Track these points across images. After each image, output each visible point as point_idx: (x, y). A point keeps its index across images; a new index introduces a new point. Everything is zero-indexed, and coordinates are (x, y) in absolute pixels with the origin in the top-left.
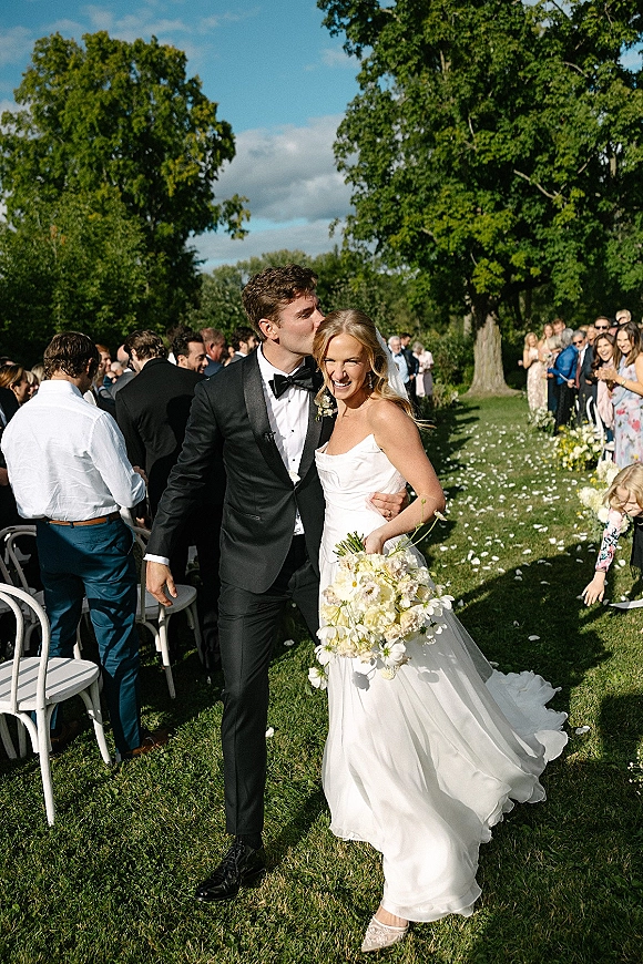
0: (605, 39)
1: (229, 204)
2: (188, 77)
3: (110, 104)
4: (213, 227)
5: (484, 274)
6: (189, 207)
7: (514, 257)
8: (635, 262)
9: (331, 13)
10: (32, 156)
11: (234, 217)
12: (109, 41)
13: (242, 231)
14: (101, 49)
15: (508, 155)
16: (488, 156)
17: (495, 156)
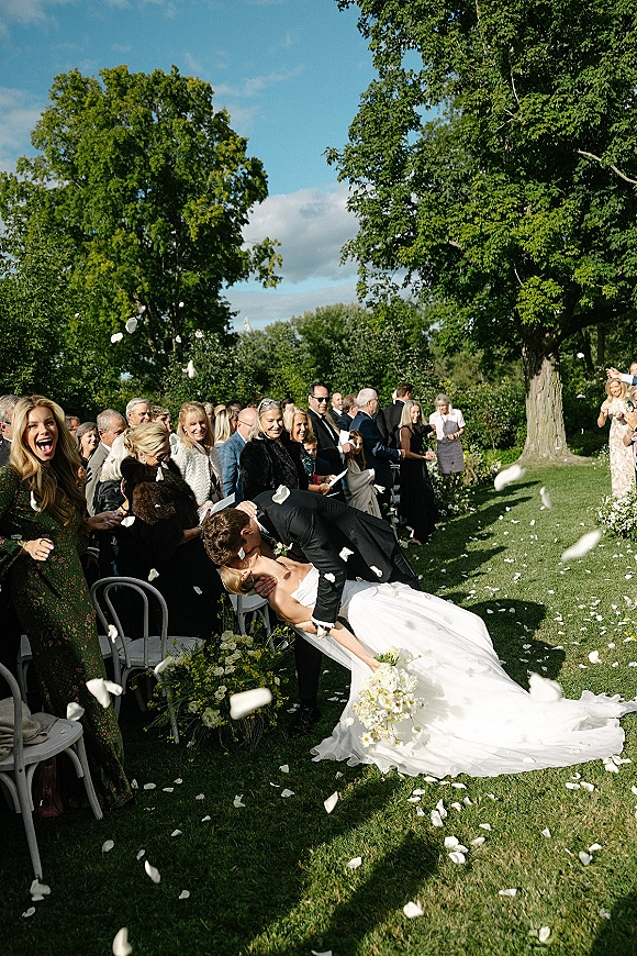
1: (260, 248)
2: (215, 111)
3: (125, 141)
4: (244, 275)
5: (534, 297)
6: (216, 253)
7: (577, 271)
10: (47, 205)
11: (266, 263)
12: (128, 75)
13: (275, 278)
14: (119, 85)
15: (568, 125)
16: (540, 129)
17: (549, 129)
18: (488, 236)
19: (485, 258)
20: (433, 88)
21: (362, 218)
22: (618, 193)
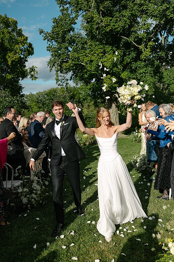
1: (31, 68)
2: (18, 28)
4: (26, 77)
5: (108, 81)
6: (17, 69)
7: (122, 74)
11: (32, 73)
13: (35, 78)
15: (118, 28)
16: (109, 28)
17: (112, 28)
20: (76, 15)
21: (51, 53)
22: (134, 51)
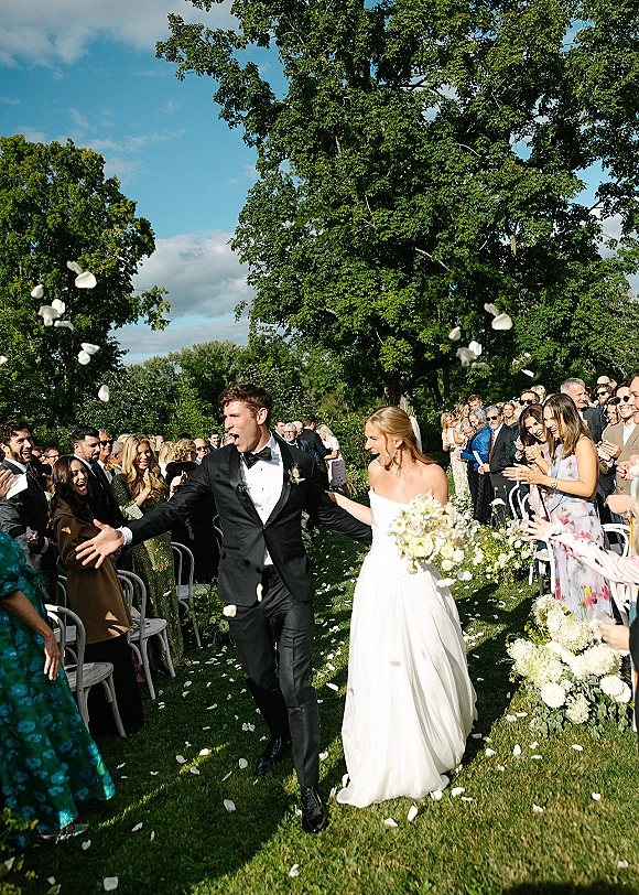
0: (495, 121)
1: (148, 295)
2: (106, 178)
3: (23, 201)
4: (133, 319)
5: (392, 353)
6: (108, 300)
7: (421, 333)
8: (544, 338)
9: (229, 105)
11: (154, 309)
12: (25, 144)
13: (163, 322)
14: (17, 151)
15: (407, 232)
16: (387, 234)
17: (394, 234)
18: (355, 309)
19: (356, 323)
